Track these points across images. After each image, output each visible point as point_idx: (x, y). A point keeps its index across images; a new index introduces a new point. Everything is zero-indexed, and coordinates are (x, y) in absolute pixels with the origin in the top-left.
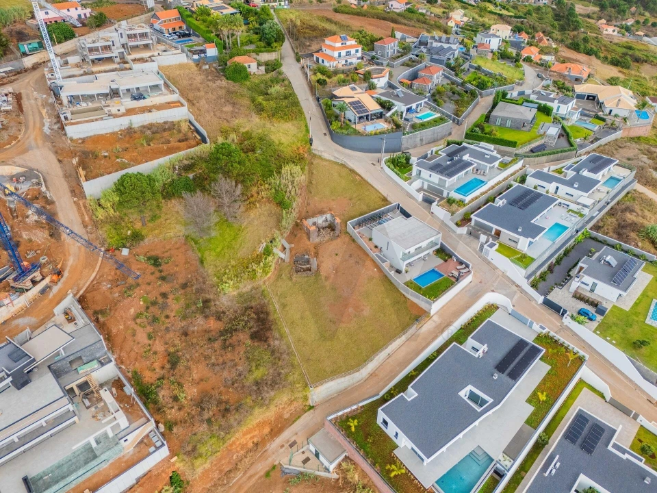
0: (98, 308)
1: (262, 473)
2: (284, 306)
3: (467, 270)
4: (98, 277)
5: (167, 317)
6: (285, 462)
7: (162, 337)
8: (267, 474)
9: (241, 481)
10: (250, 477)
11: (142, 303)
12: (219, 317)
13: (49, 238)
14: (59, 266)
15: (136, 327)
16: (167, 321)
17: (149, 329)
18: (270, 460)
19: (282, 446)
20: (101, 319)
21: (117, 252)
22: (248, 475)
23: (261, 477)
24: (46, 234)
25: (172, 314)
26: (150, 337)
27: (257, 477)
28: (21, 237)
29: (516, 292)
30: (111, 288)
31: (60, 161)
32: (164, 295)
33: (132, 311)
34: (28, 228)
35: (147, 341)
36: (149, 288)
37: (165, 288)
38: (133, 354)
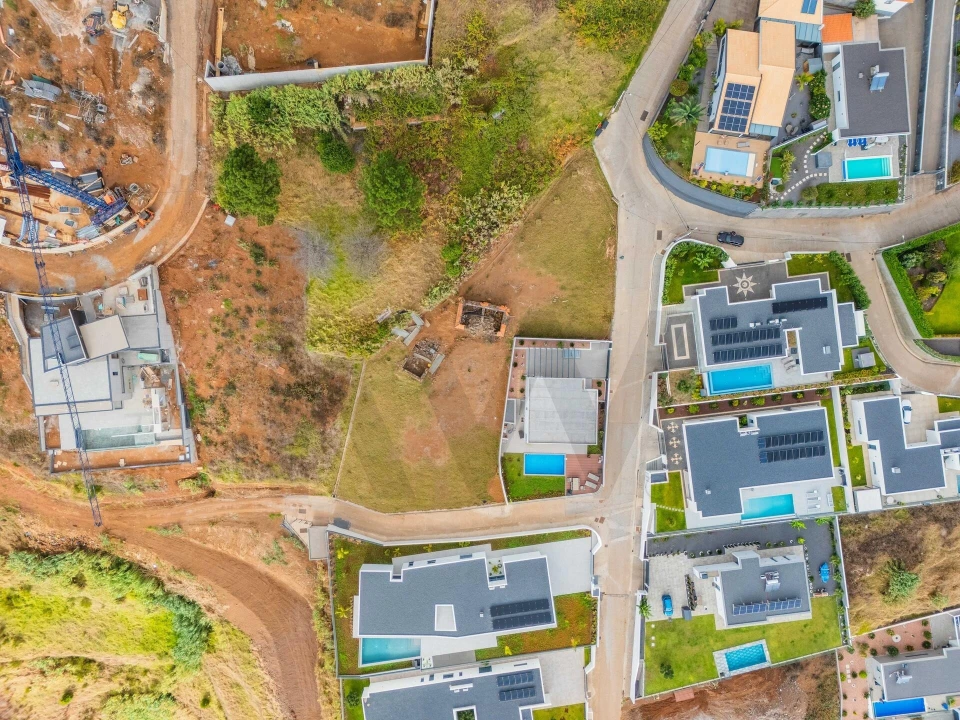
0: (178, 288)
1: (270, 511)
2: (365, 399)
3: (594, 486)
4: (188, 245)
5: (243, 337)
6: (289, 518)
7: (230, 355)
8: (272, 515)
9: (252, 502)
10: (260, 505)
11: (222, 307)
12: (295, 368)
13: (151, 143)
14: (151, 202)
15: (210, 331)
16: (242, 342)
17: (222, 340)
18: (280, 507)
19: (295, 505)
20: (178, 303)
21: (220, 215)
22: (260, 502)
23: (267, 513)
24: (148, 135)
25: (249, 337)
26: (220, 347)
27: (264, 510)
28: (117, 132)
29: (629, 533)
30: (198, 269)
32: (249, 310)
33: (210, 311)
34: (128, 120)
35: (214, 351)
36: (238, 291)
37: (255, 301)
38: (196, 357)
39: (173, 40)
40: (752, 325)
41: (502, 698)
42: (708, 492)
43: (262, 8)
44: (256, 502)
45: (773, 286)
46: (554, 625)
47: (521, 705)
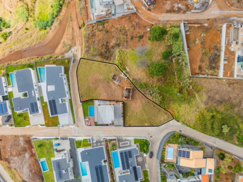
0: (131, 18)
1: (76, 43)
4: (142, 20)
5: (120, 34)
6: (75, 48)
7: (115, 31)
8: (75, 43)
10: (78, 40)
11: (127, 29)
12: (113, 47)
13: (166, 10)
14: (152, 10)
15: (121, 26)
16: (119, 34)
17: (119, 29)
18: (78, 45)
19: (78, 49)
20: (127, 18)
21: (150, 27)
24: (168, 9)
25: (120, 36)
26: (117, 28)
28: (169, 1)
29: (75, 134)
30: (136, 22)
31: (208, 20)
32: (127, 35)
33: (126, 26)
36: (131, 32)
37: (129, 37)
38: (114, 23)
39: (192, 14)
40: (130, 162)
41: (31, 104)
42: (87, 153)
43: (201, 35)
44: (78, 39)
45: (140, 167)
46: (50, 116)
47: (29, 109)
